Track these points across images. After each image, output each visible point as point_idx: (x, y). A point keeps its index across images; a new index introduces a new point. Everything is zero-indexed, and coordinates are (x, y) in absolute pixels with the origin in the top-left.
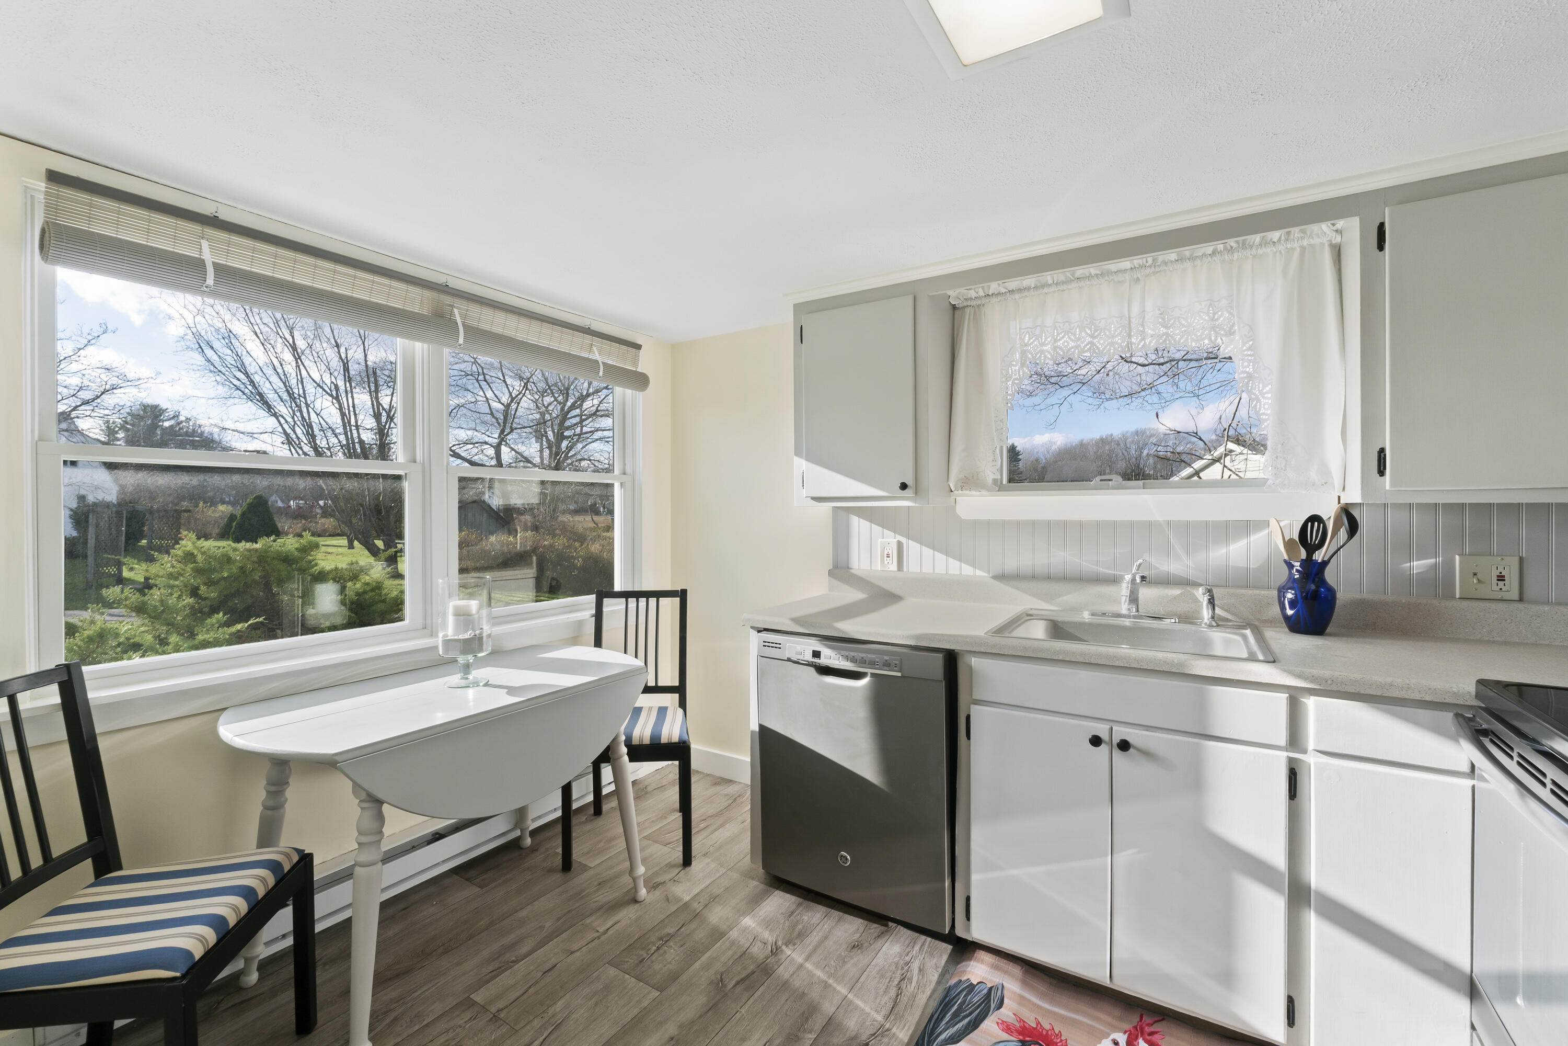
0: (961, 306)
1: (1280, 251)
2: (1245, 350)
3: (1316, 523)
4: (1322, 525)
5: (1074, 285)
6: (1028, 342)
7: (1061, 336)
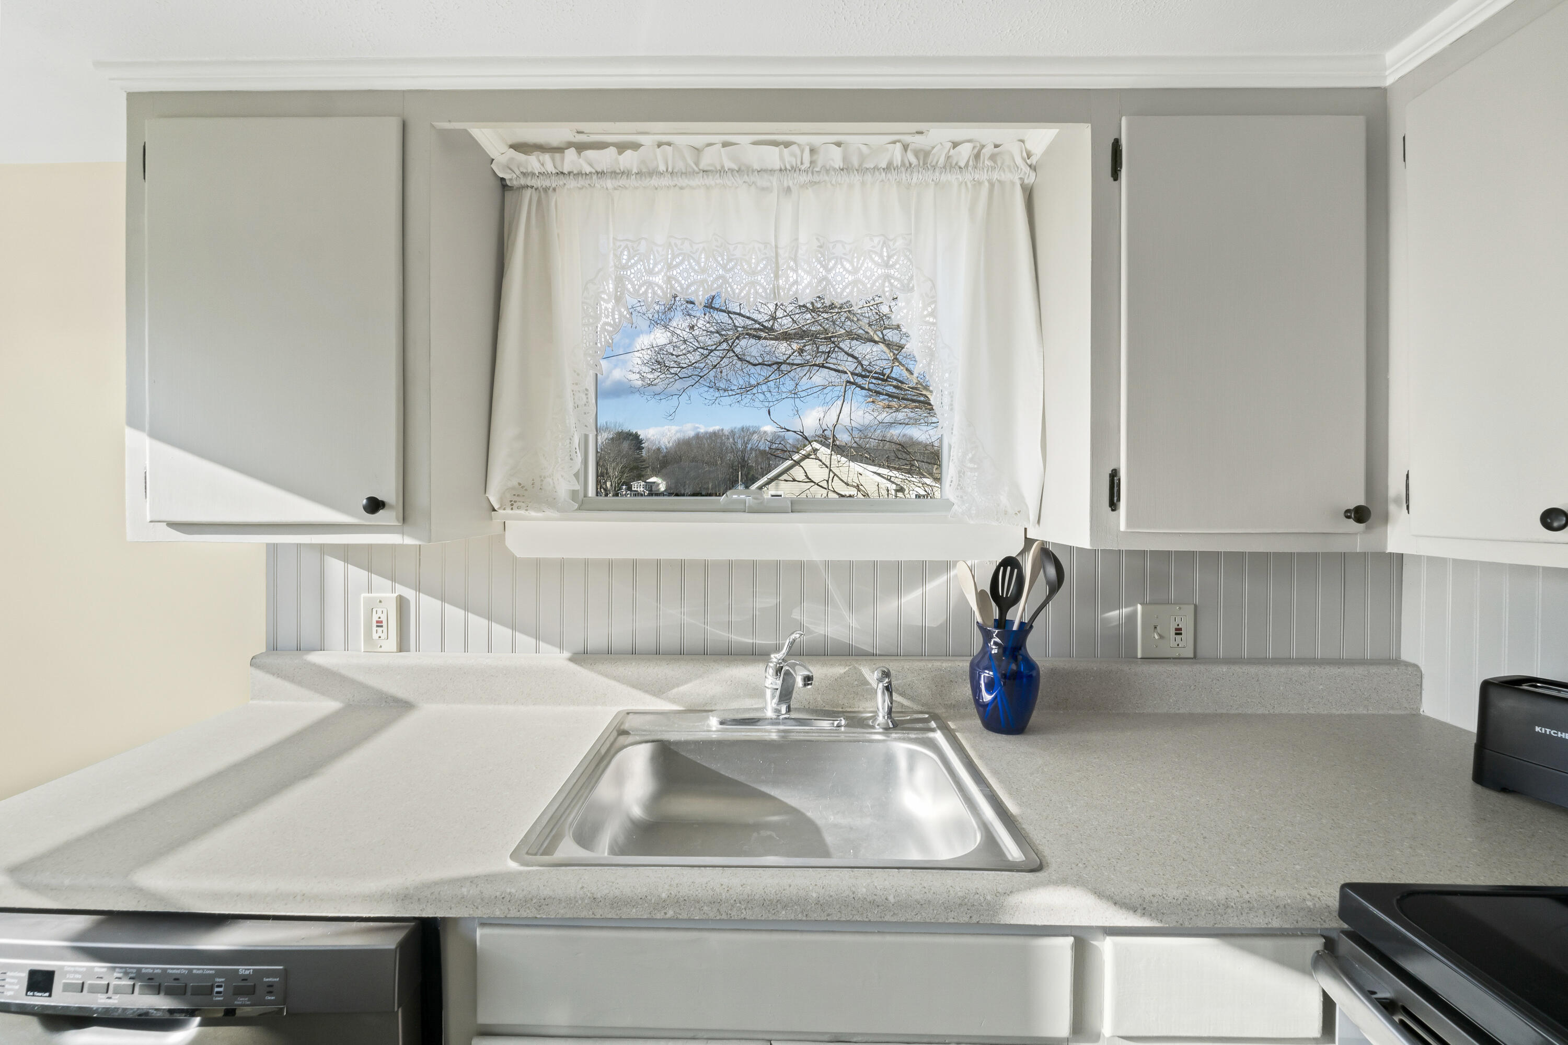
0: (515, 183)
1: (966, 183)
2: (926, 316)
3: (1009, 568)
4: (1016, 570)
5: (697, 181)
6: (627, 263)
7: (678, 260)
